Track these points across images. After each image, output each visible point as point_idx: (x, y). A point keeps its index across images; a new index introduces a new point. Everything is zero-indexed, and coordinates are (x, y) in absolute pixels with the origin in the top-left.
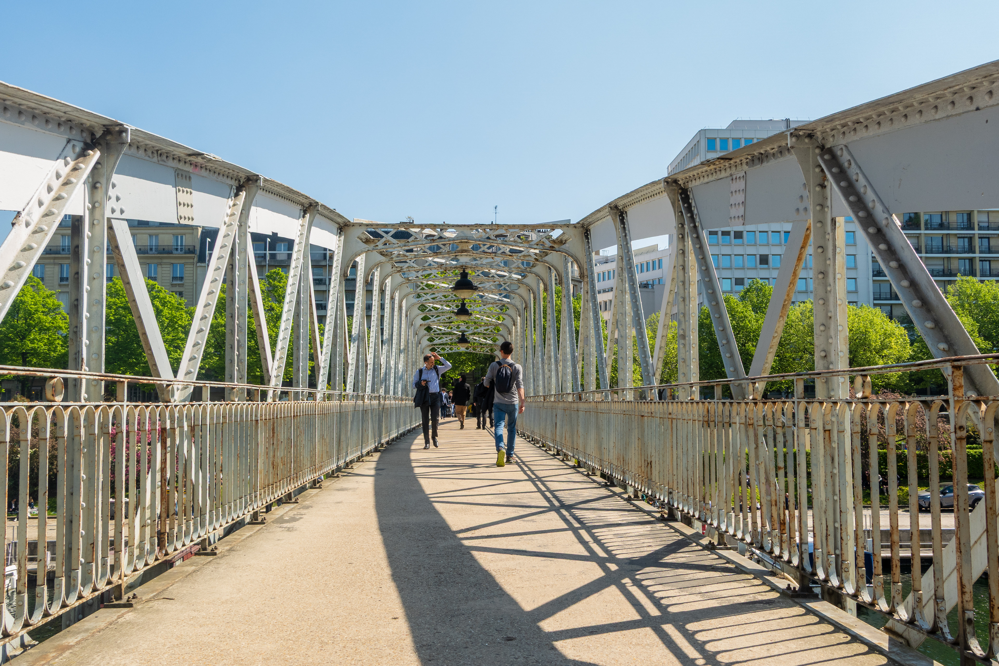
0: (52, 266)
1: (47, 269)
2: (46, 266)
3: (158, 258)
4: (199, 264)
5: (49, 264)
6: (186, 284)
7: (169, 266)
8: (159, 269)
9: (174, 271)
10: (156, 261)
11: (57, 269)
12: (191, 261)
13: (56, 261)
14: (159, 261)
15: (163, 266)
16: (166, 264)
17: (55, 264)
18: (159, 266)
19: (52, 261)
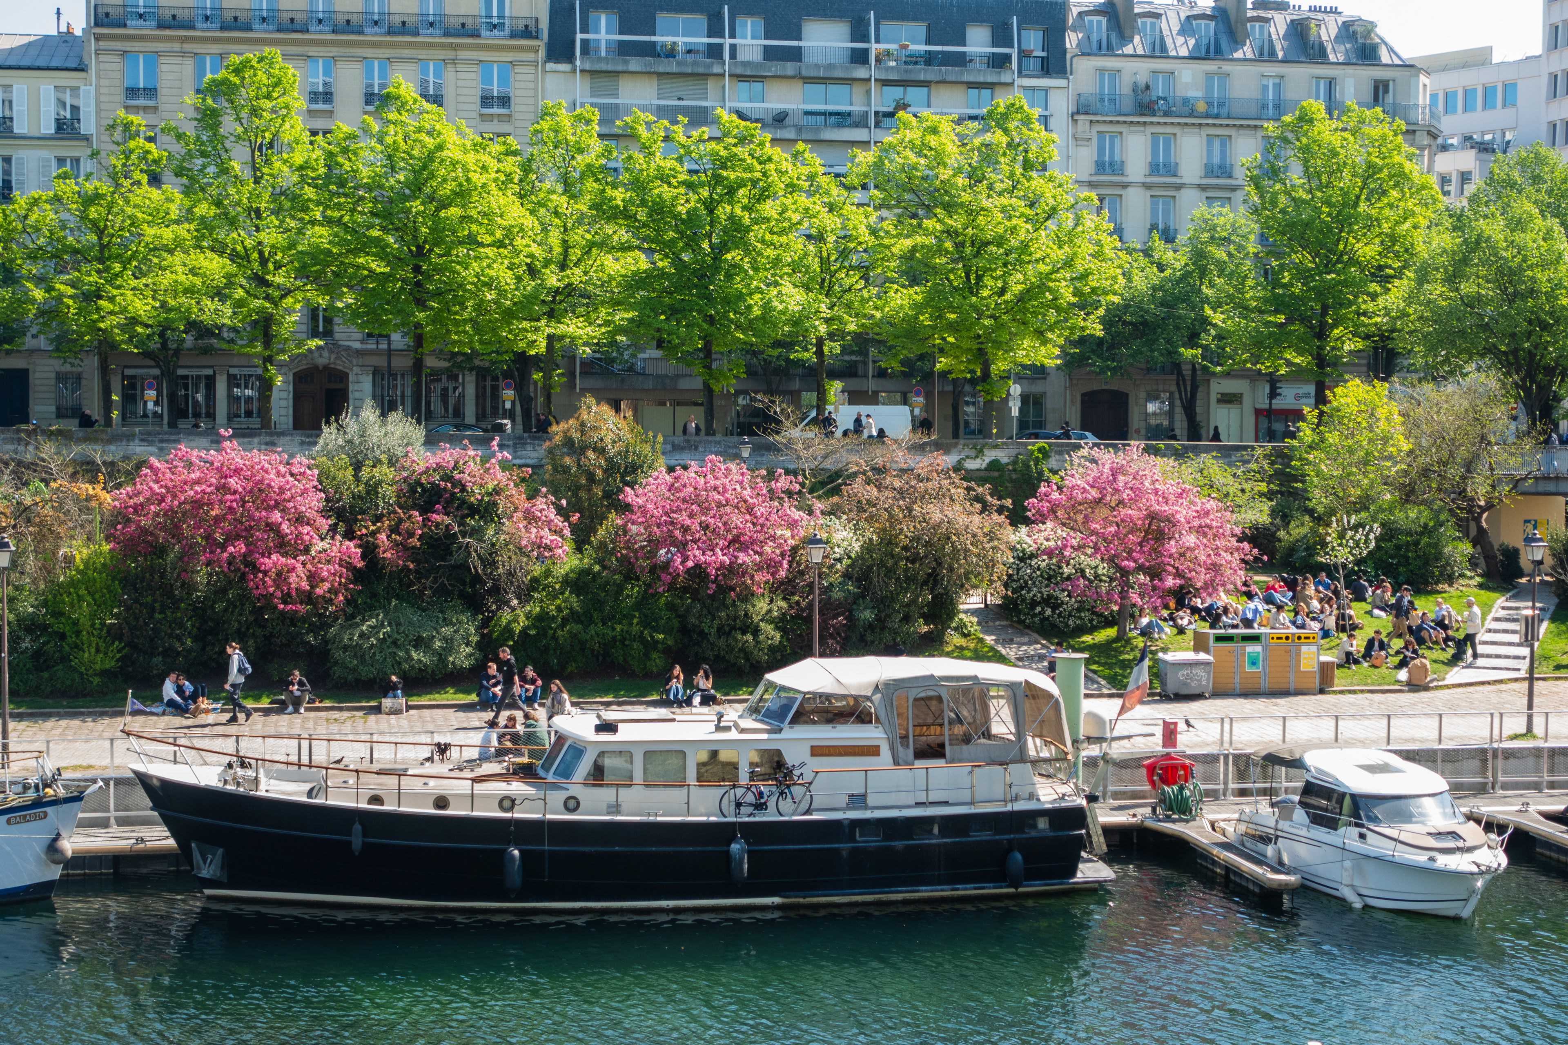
0: (178, 60)
1: (164, 68)
2: (163, 60)
3: (443, 46)
4: (550, 66)
5: (171, 53)
6: (517, 116)
7: (474, 68)
8: (449, 75)
9: (487, 78)
10: (441, 54)
11: (188, 66)
12: (531, 56)
13: (188, 47)
14: (450, 54)
15: (460, 68)
16: (468, 62)
17: (184, 54)
18: (450, 68)
19: (176, 46)
